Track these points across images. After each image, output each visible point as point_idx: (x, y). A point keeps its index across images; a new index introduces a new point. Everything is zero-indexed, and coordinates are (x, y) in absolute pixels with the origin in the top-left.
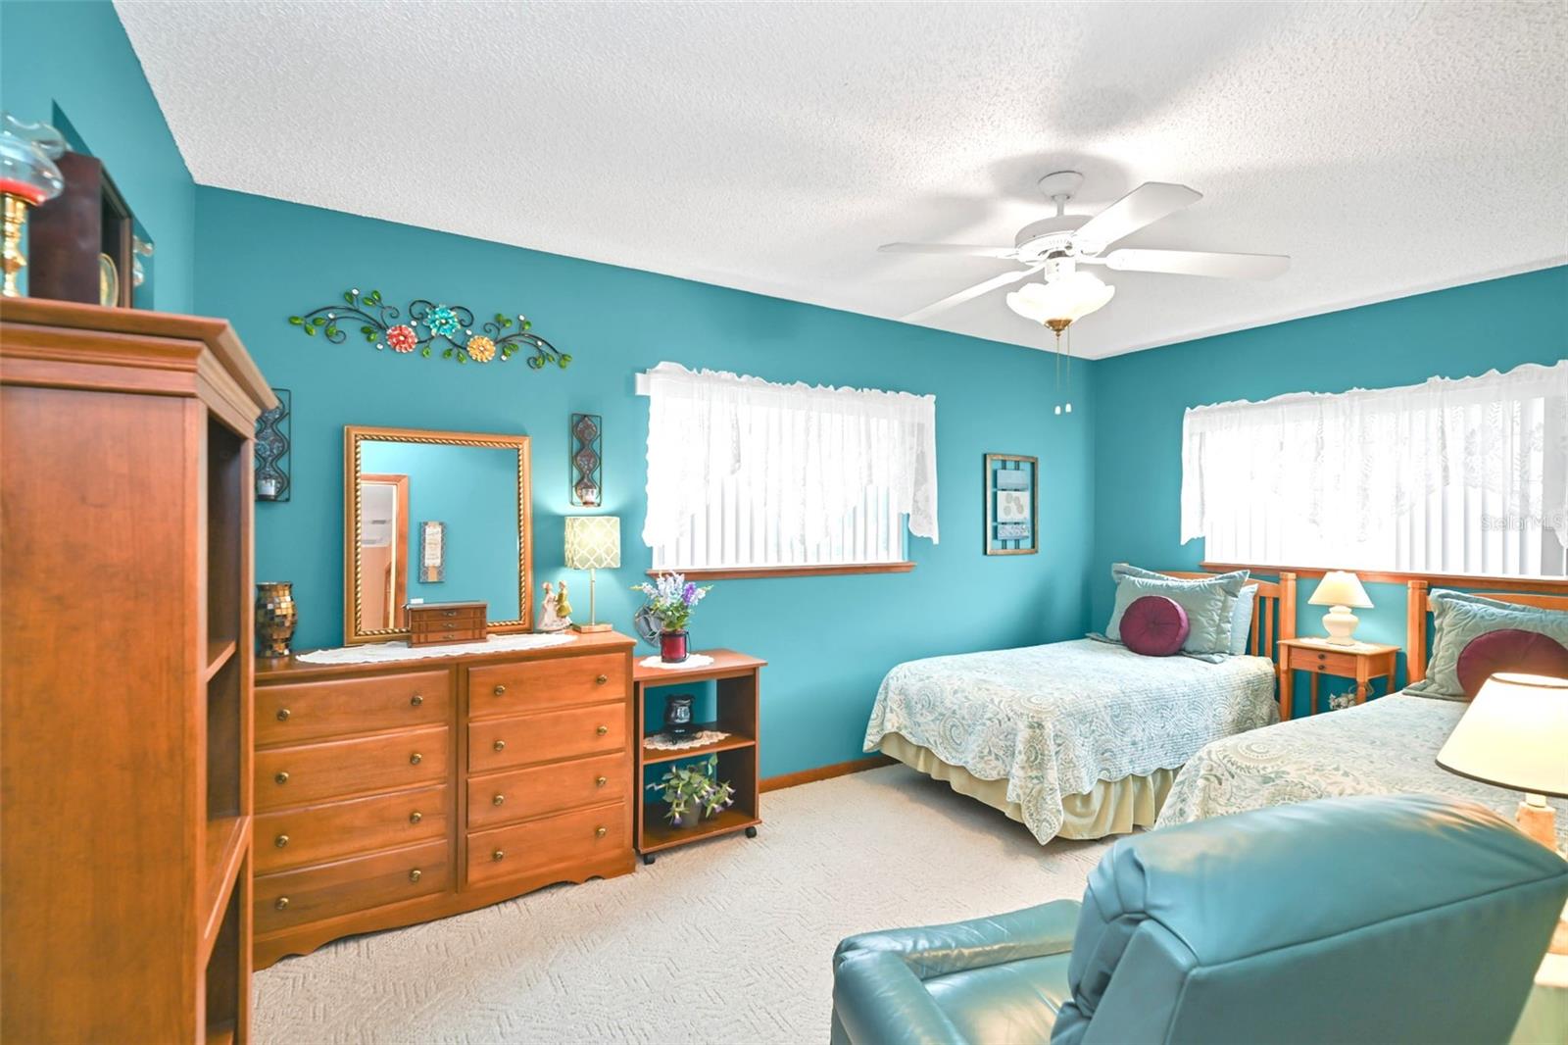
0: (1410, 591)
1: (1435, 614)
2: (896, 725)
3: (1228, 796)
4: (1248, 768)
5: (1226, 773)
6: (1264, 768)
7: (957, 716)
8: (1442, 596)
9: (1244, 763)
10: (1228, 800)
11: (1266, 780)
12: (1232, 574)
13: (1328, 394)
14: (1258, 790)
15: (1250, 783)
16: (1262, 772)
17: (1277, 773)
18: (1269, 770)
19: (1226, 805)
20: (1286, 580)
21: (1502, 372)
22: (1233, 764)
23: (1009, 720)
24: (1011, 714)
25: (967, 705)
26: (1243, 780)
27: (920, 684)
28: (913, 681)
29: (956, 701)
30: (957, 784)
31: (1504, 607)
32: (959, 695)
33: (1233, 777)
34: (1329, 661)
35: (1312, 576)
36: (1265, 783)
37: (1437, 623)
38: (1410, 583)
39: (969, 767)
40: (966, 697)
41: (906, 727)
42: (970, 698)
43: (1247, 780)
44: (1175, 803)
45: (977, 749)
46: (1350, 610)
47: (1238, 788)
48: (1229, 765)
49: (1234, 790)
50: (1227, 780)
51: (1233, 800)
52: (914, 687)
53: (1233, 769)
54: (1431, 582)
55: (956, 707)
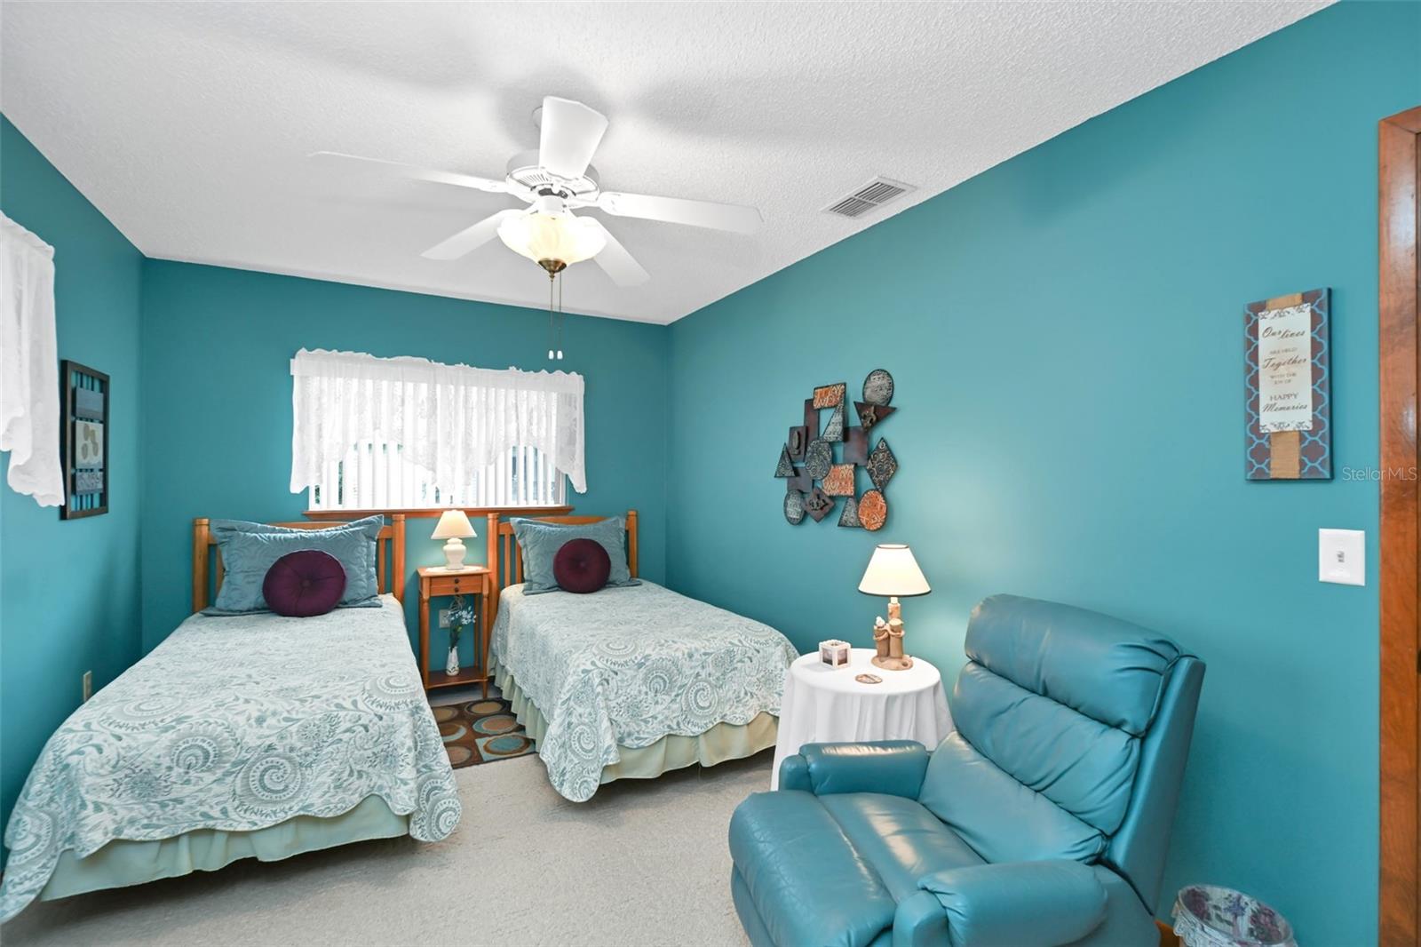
0: (490, 522)
1: (517, 536)
2: (112, 827)
3: (615, 691)
4: (626, 662)
5: (611, 673)
6: (636, 658)
7: (281, 750)
8: (520, 522)
9: (622, 661)
10: (616, 693)
11: (640, 665)
12: (367, 519)
14: (635, 676)
15: (630, 673)
16: (636, 662)
17: (644, 657)
18: (639, 658)
19: (616, 698)
20: (400, 521)
21: (550, 373)
22: (614, 664)
23: (381, 719)
24: (381, 711)
25: (294, 728)
26: (624, 673)
27: (171, 735)
28: (144, 737)
29: (267, 732)
30: (272, 850)
31: (551, 526)
32: (271, 721)
33: (617, 674)
34: (462, 583)
35: (432, 515)
36: (640, 668)
37: (520, 542)
38: (490, 516)
39: (313, 812)
40: (286, 720)
41: (132, 822)
42: (294, 716)
43: (628, 671)
44: (564, 720)
45: (329, 780)
46: (461, 541)
47: (622, 681)
48: (612, 666)
49: (619, 684)
50: (613, 678)
51: (620, 692)
52: (152, 745)
53: (616, 668)
54: (503, 514)
55: (273, 740)
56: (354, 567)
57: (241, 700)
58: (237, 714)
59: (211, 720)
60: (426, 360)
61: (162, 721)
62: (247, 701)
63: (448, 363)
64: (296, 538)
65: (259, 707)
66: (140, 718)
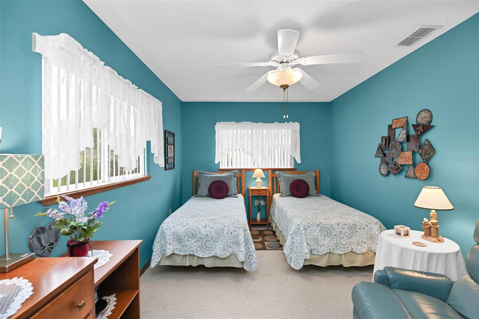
0: (270, 173)
1: (278, 178)
2: (172, 250)
3: (309, 233)
4: (313, 224)
5: (308, 227)
6: (317, 222)
7: (210, 236)
8: (279, 173)
9: (311, 223)
10: (309, 234)
11: (318, 225)
12: (234, 171)
13: (255, 123)
14: (317, 229)
15: (315, 228)
16: (317, 224)
17: (320, 223)
18: (318, 223)
19: (309, 236)
20: (243, 172)
22: (309, 224)
23: (235, 231)
24: (235, 229)
25: (213, 231)
26: (312, 227)
27: (185, 228)
28: (180, 228)
29: (207, 231)
30: (208, 264)
31: (289, 175)
32: (207, 228)
33: (309, 227)
34: (261, 192)
35: (252, 170)
36: (318, 226)
37: (279, 180)
38: (270, 171)
39: (218, 255)
40: (211, 228)
41: (177, 249)
42: (213, 227)
43: (313, 227)
44: (291, 241)
45: (222, 247)
46: (260, 179)
47: (312, 230)
48: (308, 224)
49: (311, 231)
50: (308, 229)
51: (311, 234)
52: (181, 230)
53: (309, 225)
54: (274, 170)
55: (208, 233)
56: (231, 185)
57: (201, 221)
58: (200, 224)
59: (194, 225)
60: (250, 122)
61: (183, 224)
62: (202, 221)
63: (256, 123)
64: (216, 176)
65: (205, 223)
66: (179, 222)
